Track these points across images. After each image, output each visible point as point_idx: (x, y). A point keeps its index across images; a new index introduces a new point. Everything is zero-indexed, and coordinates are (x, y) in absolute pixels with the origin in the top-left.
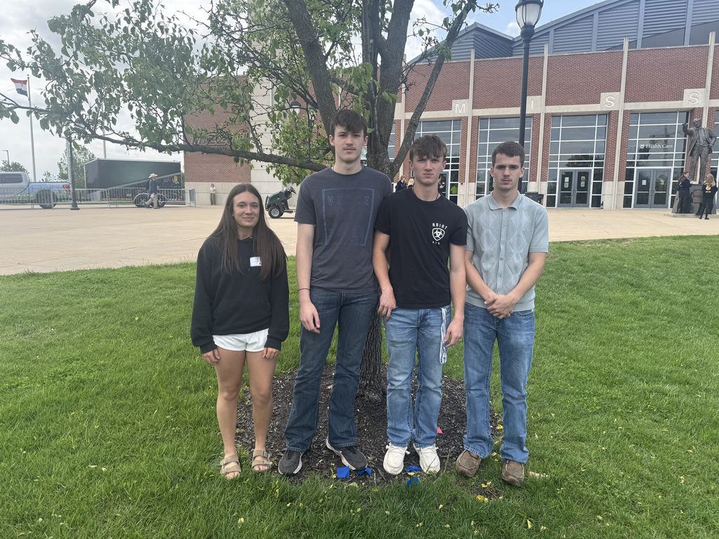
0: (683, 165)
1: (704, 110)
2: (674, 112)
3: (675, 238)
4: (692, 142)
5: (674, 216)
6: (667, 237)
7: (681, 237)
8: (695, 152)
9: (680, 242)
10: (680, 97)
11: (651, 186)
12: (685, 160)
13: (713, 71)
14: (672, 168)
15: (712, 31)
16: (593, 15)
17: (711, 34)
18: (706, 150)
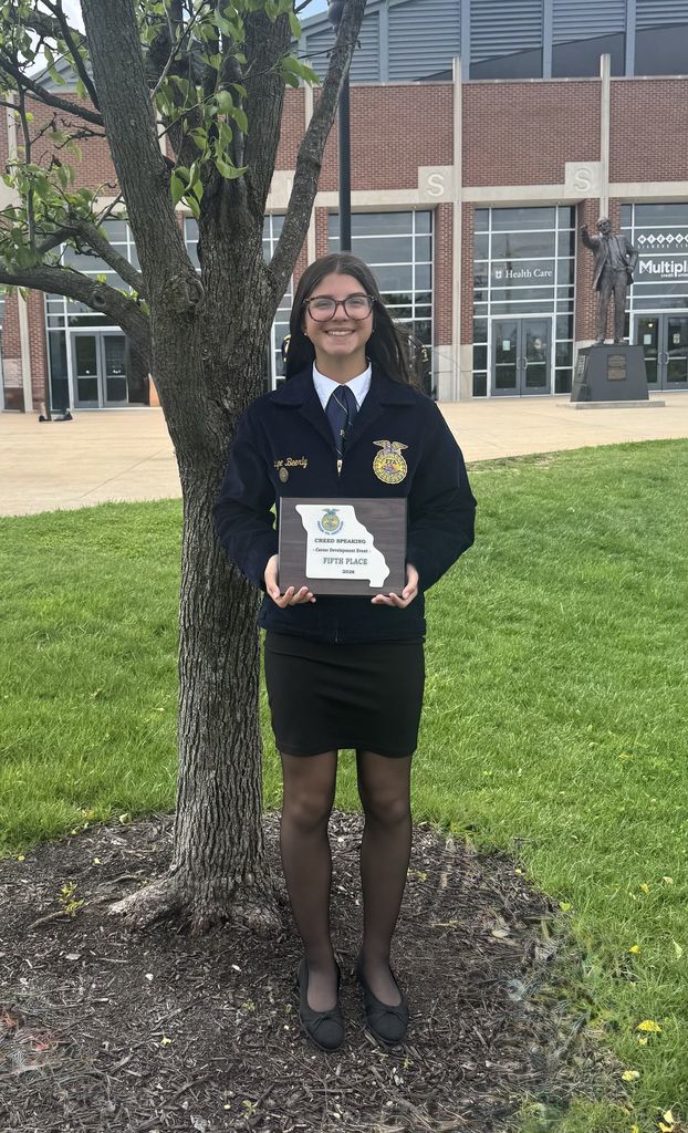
0: (571, 309)
1: (602, 202)
2: (548, 207)
3: (623, 447)
4: (598, 262)
5: (578, 408)
6: (611, 447)
7: (633, 446)
8: (605, 282)
9: (637, 454)
10: (558, 178)
11: (518, 353)
12: (574, 299)
13: (611, 129)
14: (554, 315)
15: (605, 53)
16: (377, 13)
17: (602, 57)
18: (622, 277)
